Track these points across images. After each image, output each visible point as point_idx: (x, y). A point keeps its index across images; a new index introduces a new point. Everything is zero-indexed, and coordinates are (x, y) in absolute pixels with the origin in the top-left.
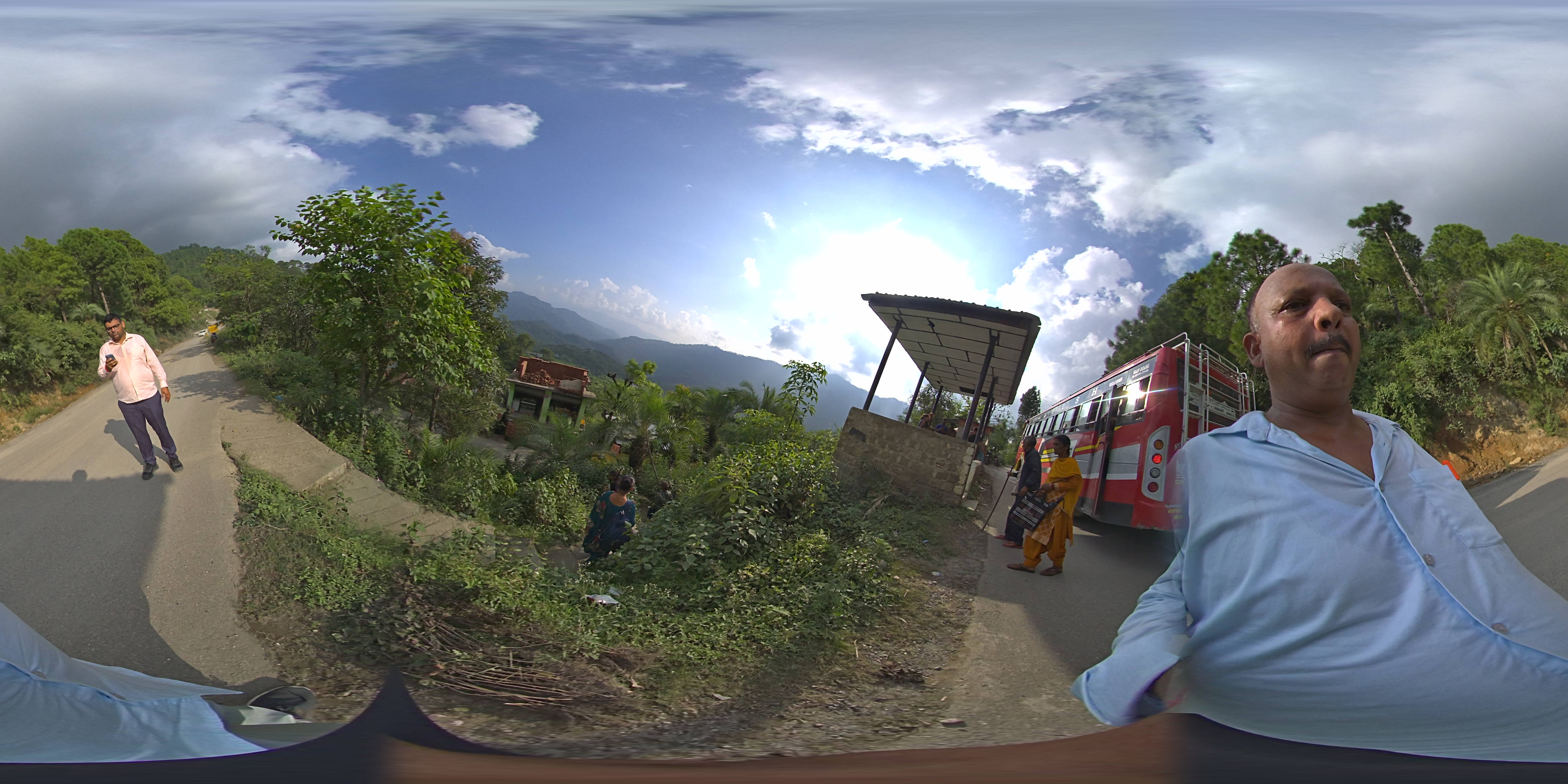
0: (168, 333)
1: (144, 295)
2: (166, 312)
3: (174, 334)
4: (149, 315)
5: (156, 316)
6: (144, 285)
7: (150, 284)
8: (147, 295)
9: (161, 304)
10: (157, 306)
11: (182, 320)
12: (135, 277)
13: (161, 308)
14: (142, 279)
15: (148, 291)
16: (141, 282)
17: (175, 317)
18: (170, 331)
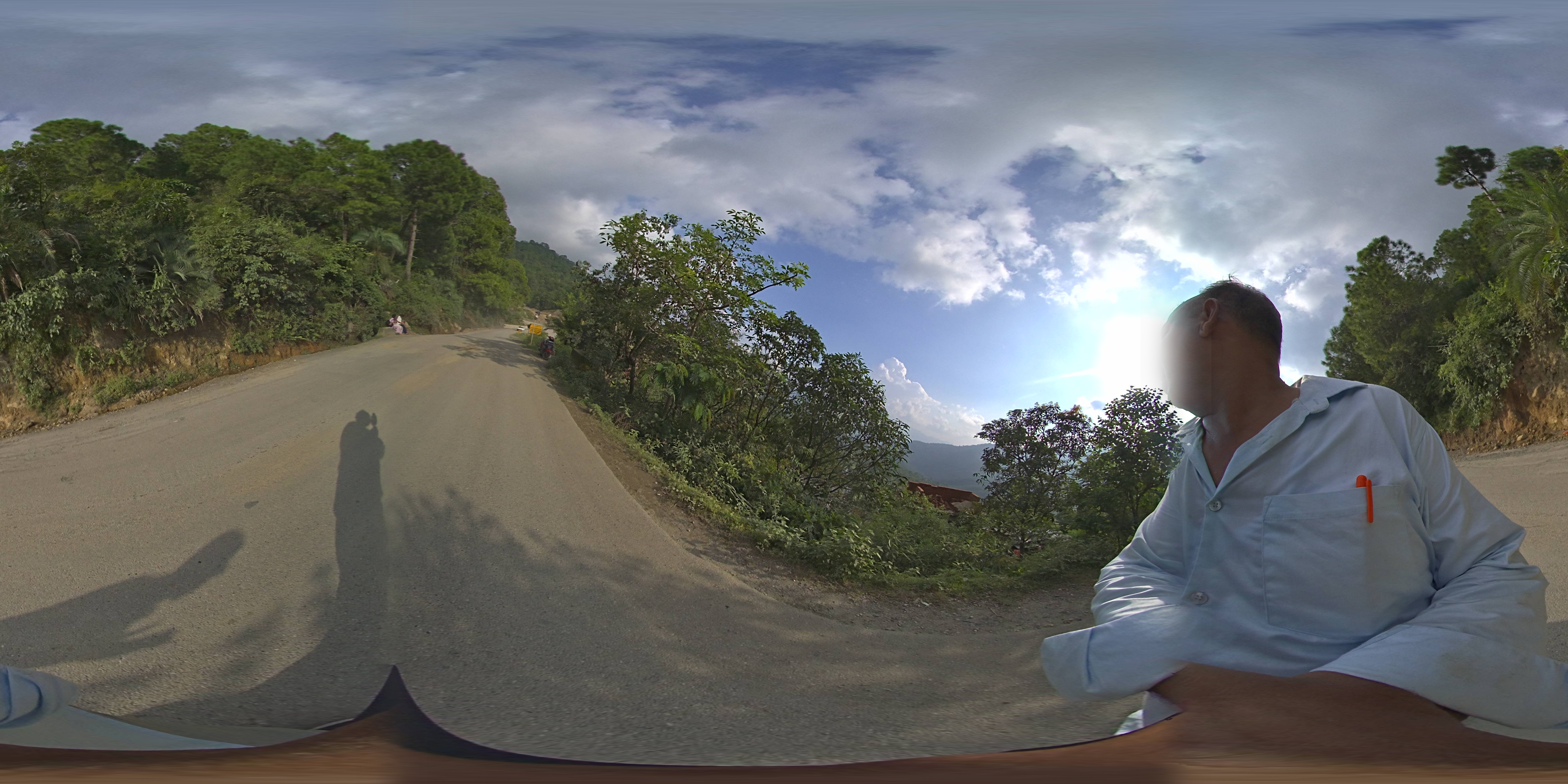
0: (478, 312)
1: (472, 255)
2: (487, 286)
3: (484, 315)
4: (467, 280)
5: (474, 286)
6: (478, 245)
7: (487, 245)
8: (474, 257)
9: (487, 274)
10: (480, 274)
11: (500, 305)
12: (473, 231)
13: (484, 279)
14: (480, 237)
15: (480, 253)
16: (477, 240)
17: (495, 297)
18: (481, 310)
